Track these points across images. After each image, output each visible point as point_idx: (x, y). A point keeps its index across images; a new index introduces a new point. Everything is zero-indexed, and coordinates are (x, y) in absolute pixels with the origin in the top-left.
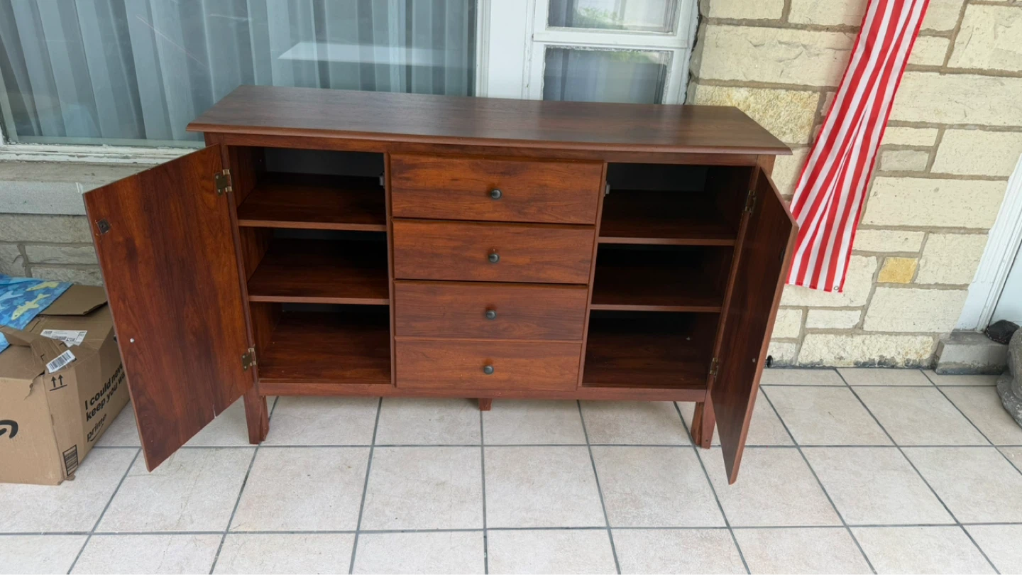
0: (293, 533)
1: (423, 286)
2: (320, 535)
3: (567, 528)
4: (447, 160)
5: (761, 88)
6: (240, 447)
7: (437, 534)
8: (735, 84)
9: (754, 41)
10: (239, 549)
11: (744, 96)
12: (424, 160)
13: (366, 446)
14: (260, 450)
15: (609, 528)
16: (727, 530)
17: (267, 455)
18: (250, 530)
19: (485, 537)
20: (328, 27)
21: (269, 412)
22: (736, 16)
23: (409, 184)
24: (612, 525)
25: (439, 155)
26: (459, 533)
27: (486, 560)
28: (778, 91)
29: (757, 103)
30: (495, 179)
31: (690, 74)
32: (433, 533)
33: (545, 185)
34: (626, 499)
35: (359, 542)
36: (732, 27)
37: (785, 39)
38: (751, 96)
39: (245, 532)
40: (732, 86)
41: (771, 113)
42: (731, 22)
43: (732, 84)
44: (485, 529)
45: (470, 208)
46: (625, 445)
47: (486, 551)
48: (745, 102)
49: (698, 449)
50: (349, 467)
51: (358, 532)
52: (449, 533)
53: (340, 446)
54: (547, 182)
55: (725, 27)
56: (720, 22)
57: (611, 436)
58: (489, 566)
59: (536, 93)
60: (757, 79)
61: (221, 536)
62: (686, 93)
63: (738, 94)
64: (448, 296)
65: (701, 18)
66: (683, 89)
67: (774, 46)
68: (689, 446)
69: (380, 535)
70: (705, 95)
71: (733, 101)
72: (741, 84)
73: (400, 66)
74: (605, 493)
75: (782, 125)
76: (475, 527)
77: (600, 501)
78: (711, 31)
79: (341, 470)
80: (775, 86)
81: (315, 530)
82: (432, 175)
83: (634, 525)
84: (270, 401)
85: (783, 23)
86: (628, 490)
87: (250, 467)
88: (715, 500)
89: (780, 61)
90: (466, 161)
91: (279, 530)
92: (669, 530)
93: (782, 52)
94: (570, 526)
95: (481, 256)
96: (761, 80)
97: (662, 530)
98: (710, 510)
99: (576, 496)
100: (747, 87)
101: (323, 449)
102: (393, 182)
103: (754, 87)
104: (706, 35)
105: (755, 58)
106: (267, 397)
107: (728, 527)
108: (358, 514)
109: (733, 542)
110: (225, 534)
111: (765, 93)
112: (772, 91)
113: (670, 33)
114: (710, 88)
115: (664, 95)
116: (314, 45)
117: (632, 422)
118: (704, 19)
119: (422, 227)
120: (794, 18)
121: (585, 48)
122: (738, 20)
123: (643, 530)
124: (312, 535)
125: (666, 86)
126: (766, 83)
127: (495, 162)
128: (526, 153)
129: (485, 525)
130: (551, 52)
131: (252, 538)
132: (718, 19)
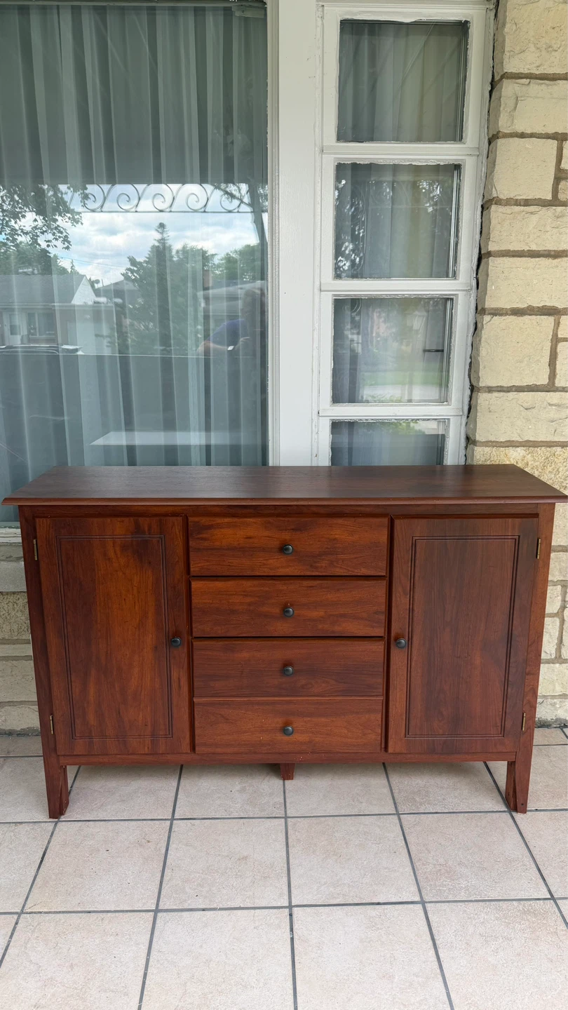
0: (89, 912)
1: (221, 643)
2: (117, 914)
3: (378, 904)
4: (241, 520)
5: (537, 447)
6: (40, 822)
7: (239, 912)
8: (511, 444)
9: (526, 405)
10: (33, 931)
11: (521, 454)
12: (219, 520)
13: (165, 820)
14: (60, 825)
15: (423, 903)
16: (552, 901)
17: (65, 828)
18: (46, 910)
19: (291, 915)
20: (136, 419)
21: (69, 785)
22: (505, 384)
23: (206, 544)
24: (426, 898)
25: (234, 516)
26: (263, 910)
27: (292, 939)
28: (554, 448)
29: (534, 460)
30: (286, 536)
31: (468, 438)
32: (235, 911)
33: (335, 539)
34: (440, 870)
35: (158, 921)
36: (502, 394)
37: (555, 401)
38: (528, 454)
39: (41, 913)
40: (508, 447)
41: (550, 469)
42: (501, 389)
43: (508, 444)
44: (290, 907)
45: (264, 564)
46: (436, 813)
47: (292, 930)
48: (522, 460)
49: (514, 814)
50: (148, 842)
51: (157, 911)
52: (253, 911)
53: (139, 820)
54: (337, 536)
55: (496, 394)
56: (490, 390)
57: (421, 804)
58: (295, 946)
59: (324, 460)
60: (532, 439)
61: (16, 917)
62: (465, 455)
63: (515, 454)
64: (246, 654)
65: (473, 388)
66: (463, 452)
67: (545, 408)
68: (504, 811)
69: (179, 914)
70: (482, 456)
71: (511, 459)
72: (517, 444)
73: (200, 446)
74: (417, 864)
75: (562, 480)
76: (279, 905)
77: (412, 874)
78: (483, 399)
79: (141, 845)
80: (550, 444)
81: (113, 909)
82: (229, 534)
83: (451, 898)
84: (71, 772)
85: (550, 387)
86: (442, 861)
87: (49, 842)
88: (535, 869)
89: (552, 422)
90: (259, 520)
91: (76, 909)
92: (488, 903)
93: (553, 414)
94: (381, 901)
95: (277, 610)
96: (536, 440)
97: (481, 903)
98: (531, 880)
99: (386, 868)
100: (524, 447)
101: (122, 823)
102: (191, 543)
103: (530, 447)
104: (479, 402)
105: (528, 420)
106: (68, 767)
107: (552, 898)
108: (157, 891)
109: (559, 915)
110: (19, 914)
111: (541, 451)
112: (548, 449)
113: (445, 403)
114: (487, 449)
115: (445, 458)
116: (124, 433)
117: (442, 788)
118: (475, 388)
119: (219, 584)
120: (559, 382)
121: (367, 420)
122: (508, 387)
123: (461, 904)
124: (109, 914)
125: (446, 450)
126: (541, 441)
127: (286, 519)
128: (314, 509)
129: (290, 902)
130: (336, 426)
131: (47, 918)
132: (488, 387)
